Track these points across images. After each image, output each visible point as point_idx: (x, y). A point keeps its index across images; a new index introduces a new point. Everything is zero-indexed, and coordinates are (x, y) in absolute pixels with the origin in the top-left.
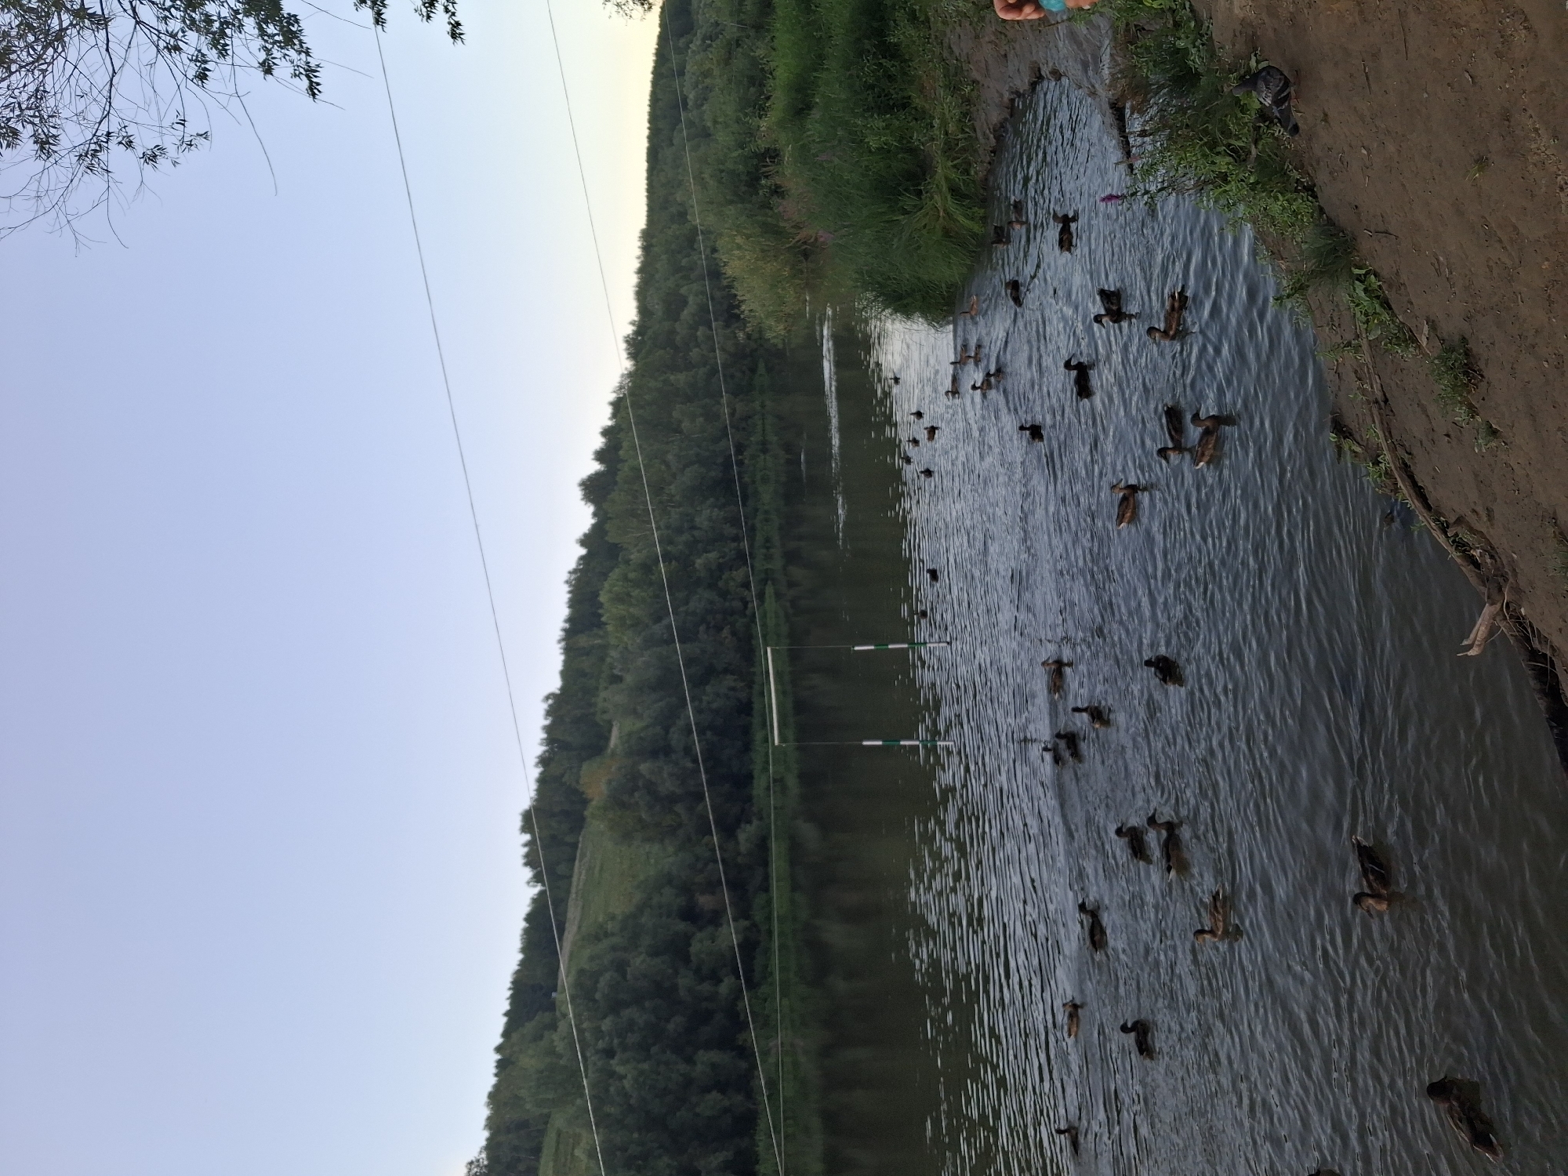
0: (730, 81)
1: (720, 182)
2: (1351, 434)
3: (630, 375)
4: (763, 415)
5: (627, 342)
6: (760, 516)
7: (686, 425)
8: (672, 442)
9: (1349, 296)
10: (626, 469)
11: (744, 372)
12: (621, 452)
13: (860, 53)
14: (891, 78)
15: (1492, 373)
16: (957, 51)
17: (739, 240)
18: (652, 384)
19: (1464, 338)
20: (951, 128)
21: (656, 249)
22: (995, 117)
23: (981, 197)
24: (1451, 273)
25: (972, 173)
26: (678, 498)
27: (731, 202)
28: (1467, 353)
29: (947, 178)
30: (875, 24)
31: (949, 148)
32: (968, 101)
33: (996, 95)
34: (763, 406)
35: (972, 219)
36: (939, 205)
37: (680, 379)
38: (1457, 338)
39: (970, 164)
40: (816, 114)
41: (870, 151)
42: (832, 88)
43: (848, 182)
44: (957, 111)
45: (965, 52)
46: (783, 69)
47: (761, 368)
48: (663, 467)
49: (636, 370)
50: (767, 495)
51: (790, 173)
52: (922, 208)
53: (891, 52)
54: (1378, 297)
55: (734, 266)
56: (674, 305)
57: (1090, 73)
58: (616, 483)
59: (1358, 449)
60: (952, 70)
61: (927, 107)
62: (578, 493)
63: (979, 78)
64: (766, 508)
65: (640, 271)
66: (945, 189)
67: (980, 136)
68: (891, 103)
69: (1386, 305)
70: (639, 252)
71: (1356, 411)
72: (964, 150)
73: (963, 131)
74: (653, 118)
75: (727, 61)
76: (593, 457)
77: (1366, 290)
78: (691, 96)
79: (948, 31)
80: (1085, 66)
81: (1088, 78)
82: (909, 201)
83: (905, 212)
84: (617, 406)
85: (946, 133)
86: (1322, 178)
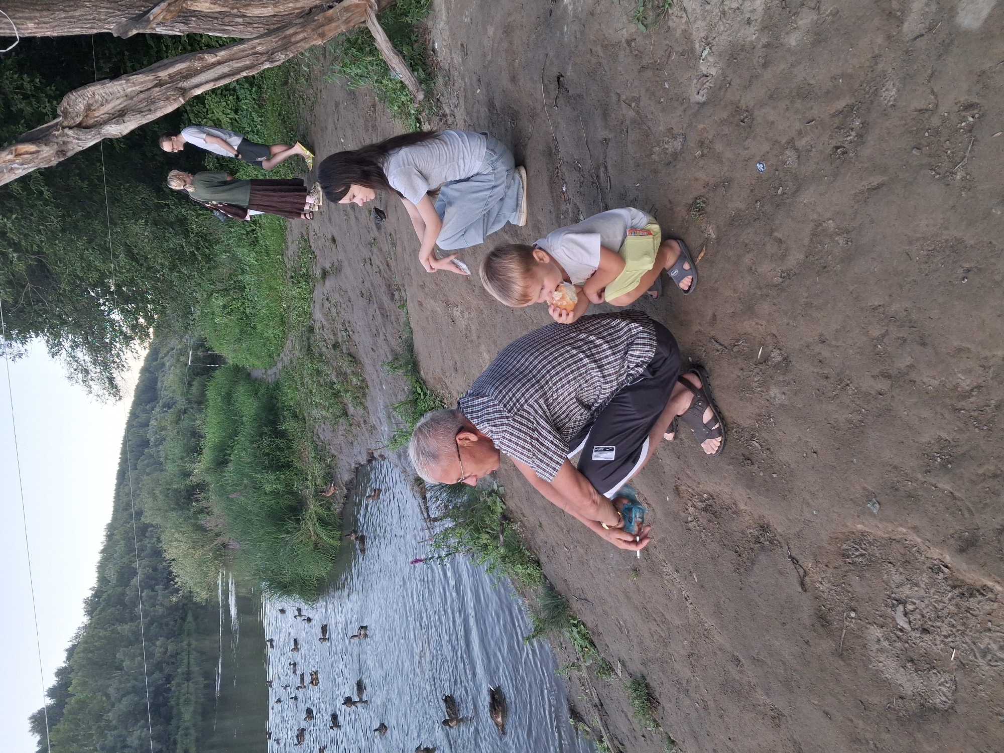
0: (178, 434)
1: (167, 496)
2: (583, 719)
3: (86, 627)
4: (189, 652)
5: (85, 602)
6: (181, 732)
7: (126, 664)
8: (114, 677)
9: (570, 635)
10: (72, 702)
11: (176, 621)
12: (70, 689)
13: (261, 435)
14: (281, 450)
15: (663, 701)
16: (322, 437)
17: (176, 535)
18: (102, 633)
19: (643, 676)
20: (319, 482)
21: (116, 537)
22: (347, 477)
23: (338, 524)
24: (628, 632)
25: (332, 509)
26: (114, 722)
27: (174, 509)
28: (647, 686)
29: (316, 512)
30: (271, 418)
31: (317, 494)
32: (329, 466)
33: (347, 464)
34: (189, 645)
35: (333, 538)
36: (311, 528)
37: (125, 629)
38: (639, 675)
39: (331, 504)
40: (231, 467)
41: (266, 493)
42: (241, 453)
43: (250, 511)
44: (322, 472)
45: (327, 438)
46: (212, 435)
47: (190, 618)
48: (104, 698)
49: (91, 624)
50: (187, 715)
51: (214, 501)
52: (300, 530)
53: (282, 434)
54: (587, 638)
55: (171, 552)
56: (126, 575)
57: (402, 461)
58: (63, 714)
59: (588, 729)
60: (320, 448)
61: (304, 468)
62: (28, 725)
63: (336, 454)
64: (186, 724)
66: (315, 518)
68: (280, 464)
69: (592, 644)
70: (103, 539)
71: (583, 703)
74: (124, 452)
75: (178, 421)
76: (46, 694)
77: (579, 633)
78: (152, 439)
79: (317, 426)
80: (399, 457)
81: (401, 463)
82: (291, 525)
83: (288, 532)
84: (71, 652)
85: (316, 485)
86: (543, 559)
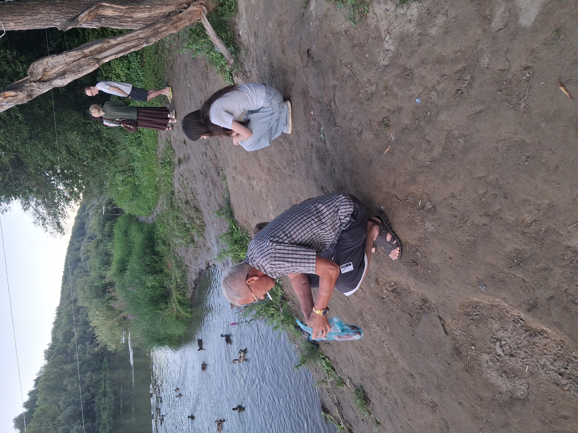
0: (97, 254)
1: (91, 290)
2: (329, 412)
4: (105, 380)
5: (45, 352)
6: (101, 427)
7: (69, 387)
8: (62, 395)
9: (321, 364)
10: (38, 410)
11: (97, 362)
12: (37, 402)
13: (145, 254)
14: (156, 262)
15: (373, 400)
16: (180, 255)
17: (97, 313)
18: (55, 370)
19: (362, 386)
20: (178, 280)
21: (62, 314)
22: (194, 277)
23: (190, 304)
24: (353, 362)
25: (186, 296)
26: (62, 422)
27: (96, 297)
28: (364, 392)
29: (177, 298)
30: (151, 244)
31: (178, 287)
32: (184, 271)
33: (194, 270)
34: (105, 376)
35: (187, 312)
36: (174, 307)
37: (68, 367)
38: (359, 386)
39: (185, 293)
40: (128, 273)
41: (148, 287)
42: (134, 265)
43: (139, 298)
44: (180, 275)
45: (183, 255)
46: (117, 254)
47: (105, 360)
48: (57, 407)
49: (48, 365)
50: (105, 416)
51: (118, 292)
52: (168, 308)
53: (157, 254)
54: (330, 366)
55: (94, 322)
56: (68, 336)
58: (33, 417)
59: (332, 418)
60: (178, 261)
61: (170, 272)
62: (13, 424)
63: (188, 264)
64: (104, 422)
65: (55, 323)
66: (176, 301)
67: (189, 283)
68: (156, 271)
69: (333, 369)
70: (55, 315)
71: (329, 403)
72: (183, 288)
73: (182, 282)
75: (97, 247)
76: (23, 406)
77: (326, 363)
78: (82, 258)
79: (177, 248)
82: (163, 305)
83: (161, 309)
84: (37, 381)
85: (177, 282)
